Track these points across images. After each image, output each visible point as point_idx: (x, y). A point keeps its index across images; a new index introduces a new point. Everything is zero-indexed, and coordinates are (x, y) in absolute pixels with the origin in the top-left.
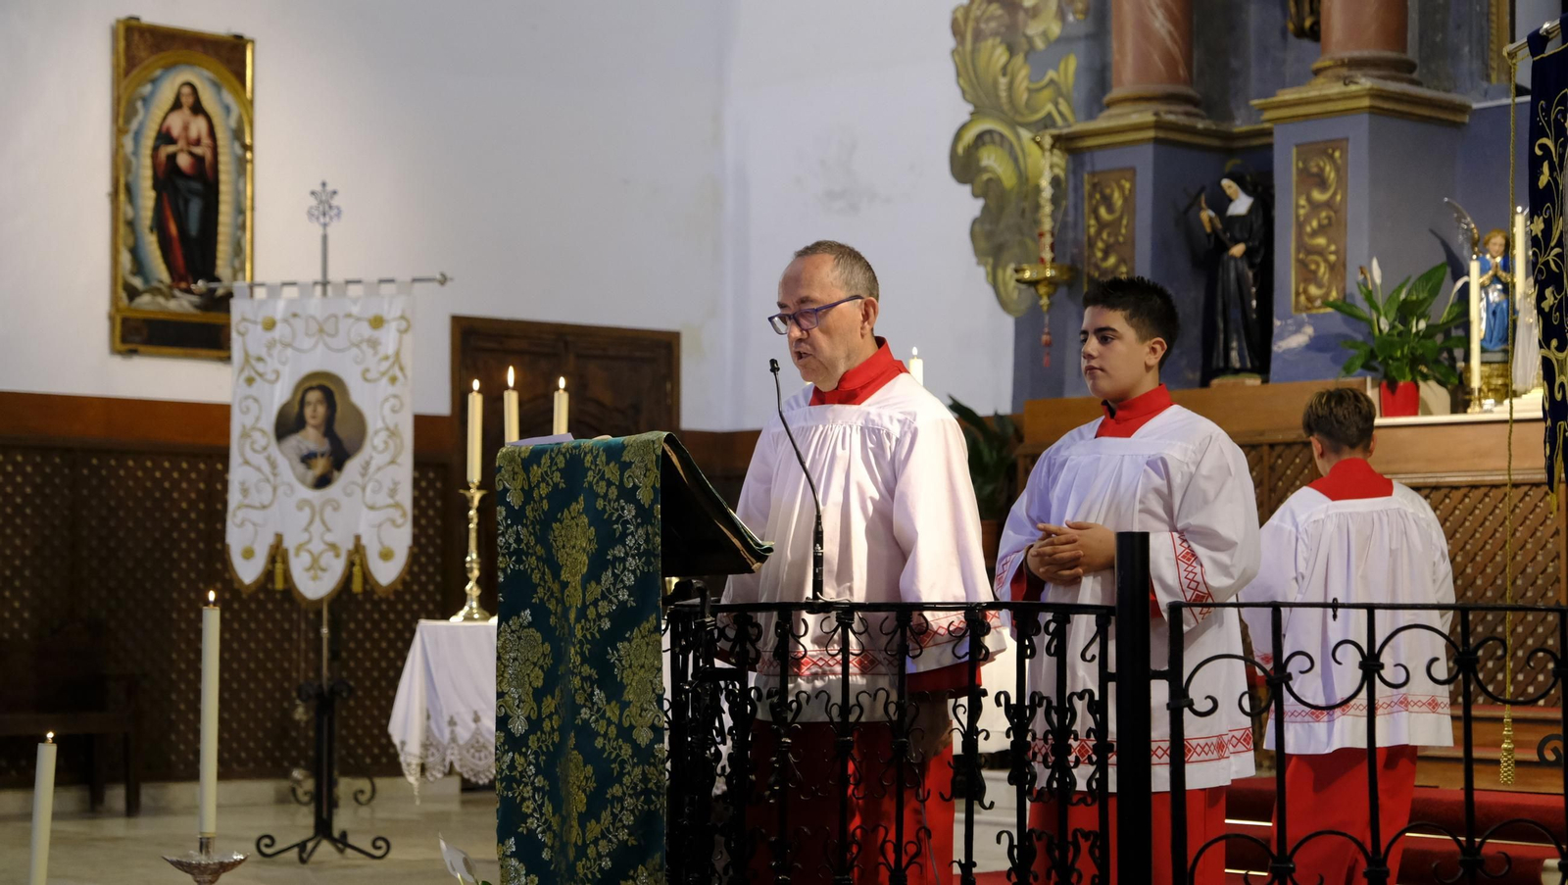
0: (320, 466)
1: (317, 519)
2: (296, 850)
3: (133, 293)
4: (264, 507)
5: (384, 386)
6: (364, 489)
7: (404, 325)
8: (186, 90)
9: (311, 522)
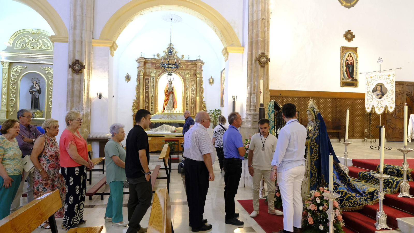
0: (380, 96)
1: (379, 103)
2: (378, 147)
3: (343, 79)
4: (371, 102)
5: (391, 84)
6: (387, 99)
7: (394, 75)
8: (350, 54)
9: (378, 104)
